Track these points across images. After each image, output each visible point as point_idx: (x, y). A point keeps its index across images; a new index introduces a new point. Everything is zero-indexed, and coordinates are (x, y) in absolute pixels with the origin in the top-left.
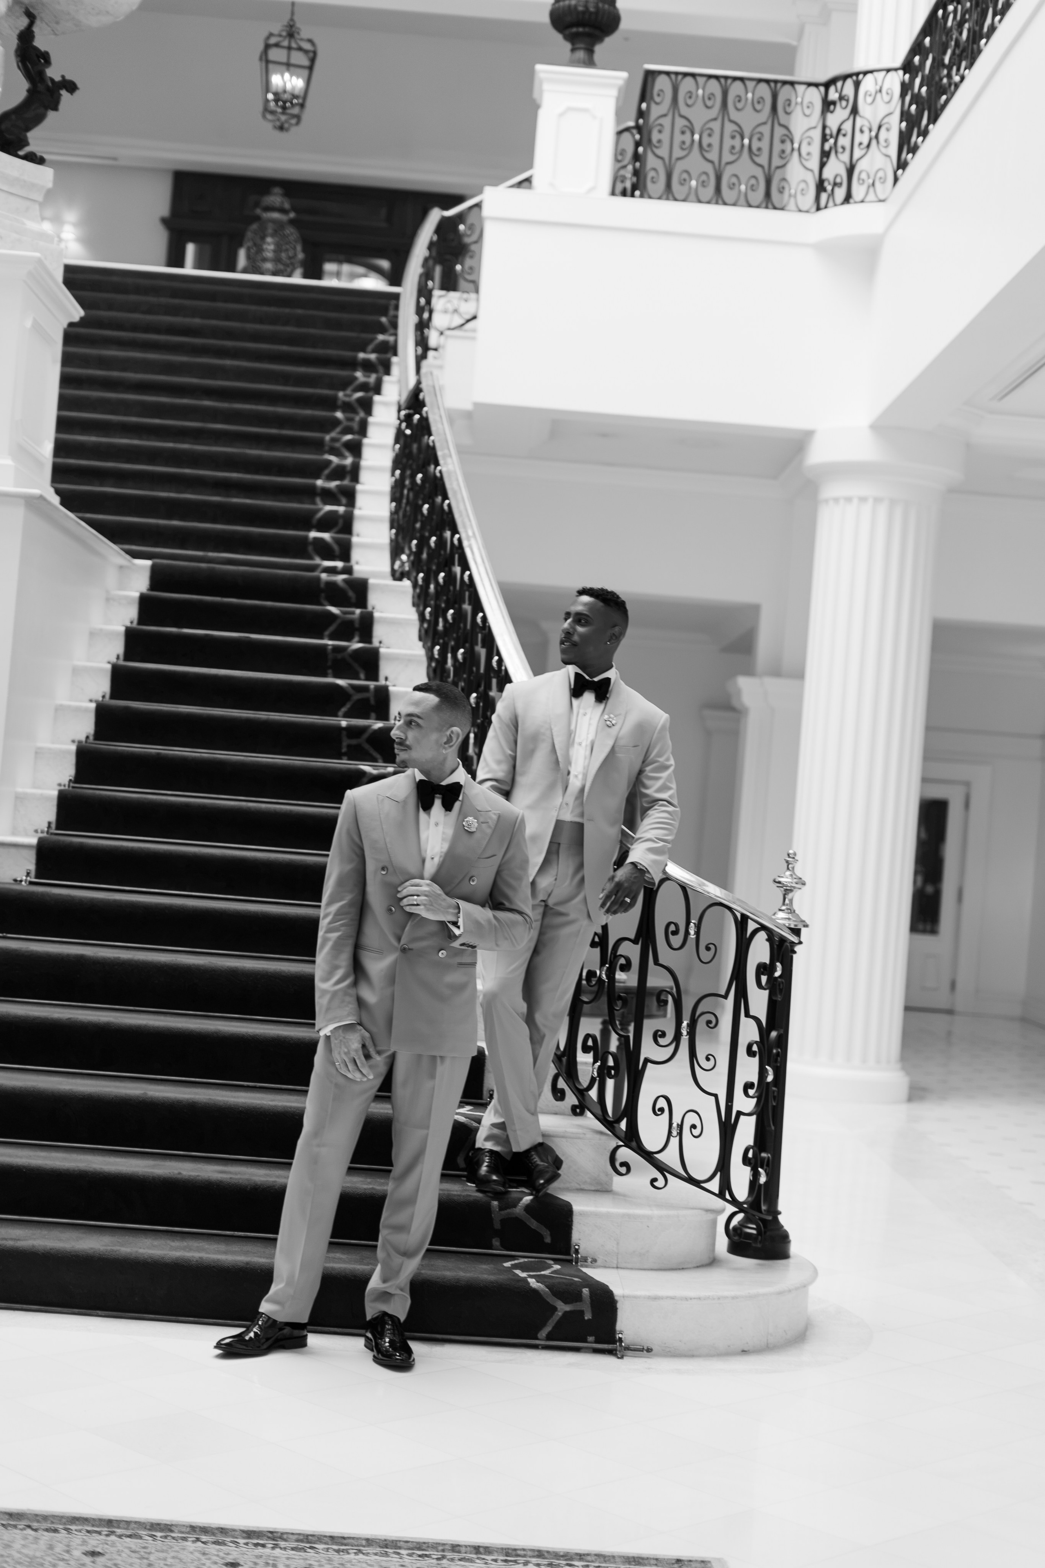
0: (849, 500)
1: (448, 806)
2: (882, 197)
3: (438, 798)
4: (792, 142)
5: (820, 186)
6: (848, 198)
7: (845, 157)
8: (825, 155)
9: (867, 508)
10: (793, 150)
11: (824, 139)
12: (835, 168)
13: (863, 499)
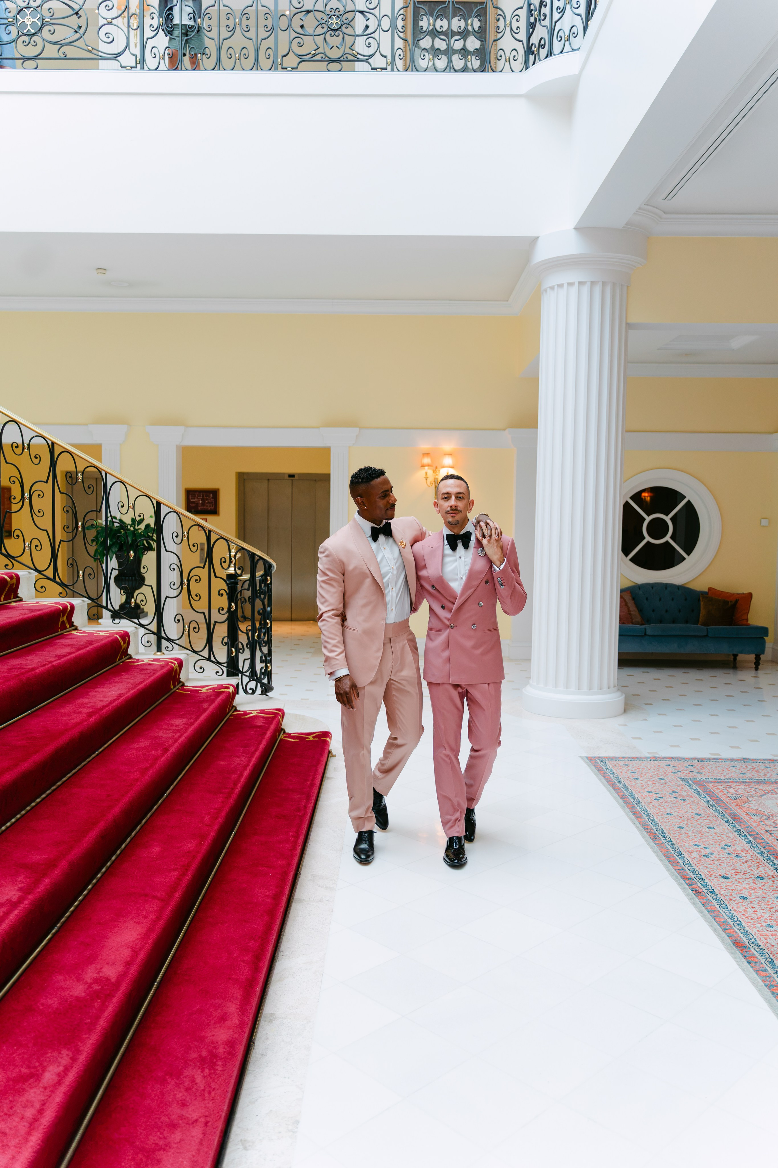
0: (560, 286)
1: (466, 546)
2: (575, 48)
3: (459, 542)
4: (505, 19)
5: (529, 51)
6: (550, 54)
7: (547, 22)
8: (532, 26)
9: (574, 290)
10: (506, 25)
11: (530, 12)
12: (540, 32)
13: (570, 284)
